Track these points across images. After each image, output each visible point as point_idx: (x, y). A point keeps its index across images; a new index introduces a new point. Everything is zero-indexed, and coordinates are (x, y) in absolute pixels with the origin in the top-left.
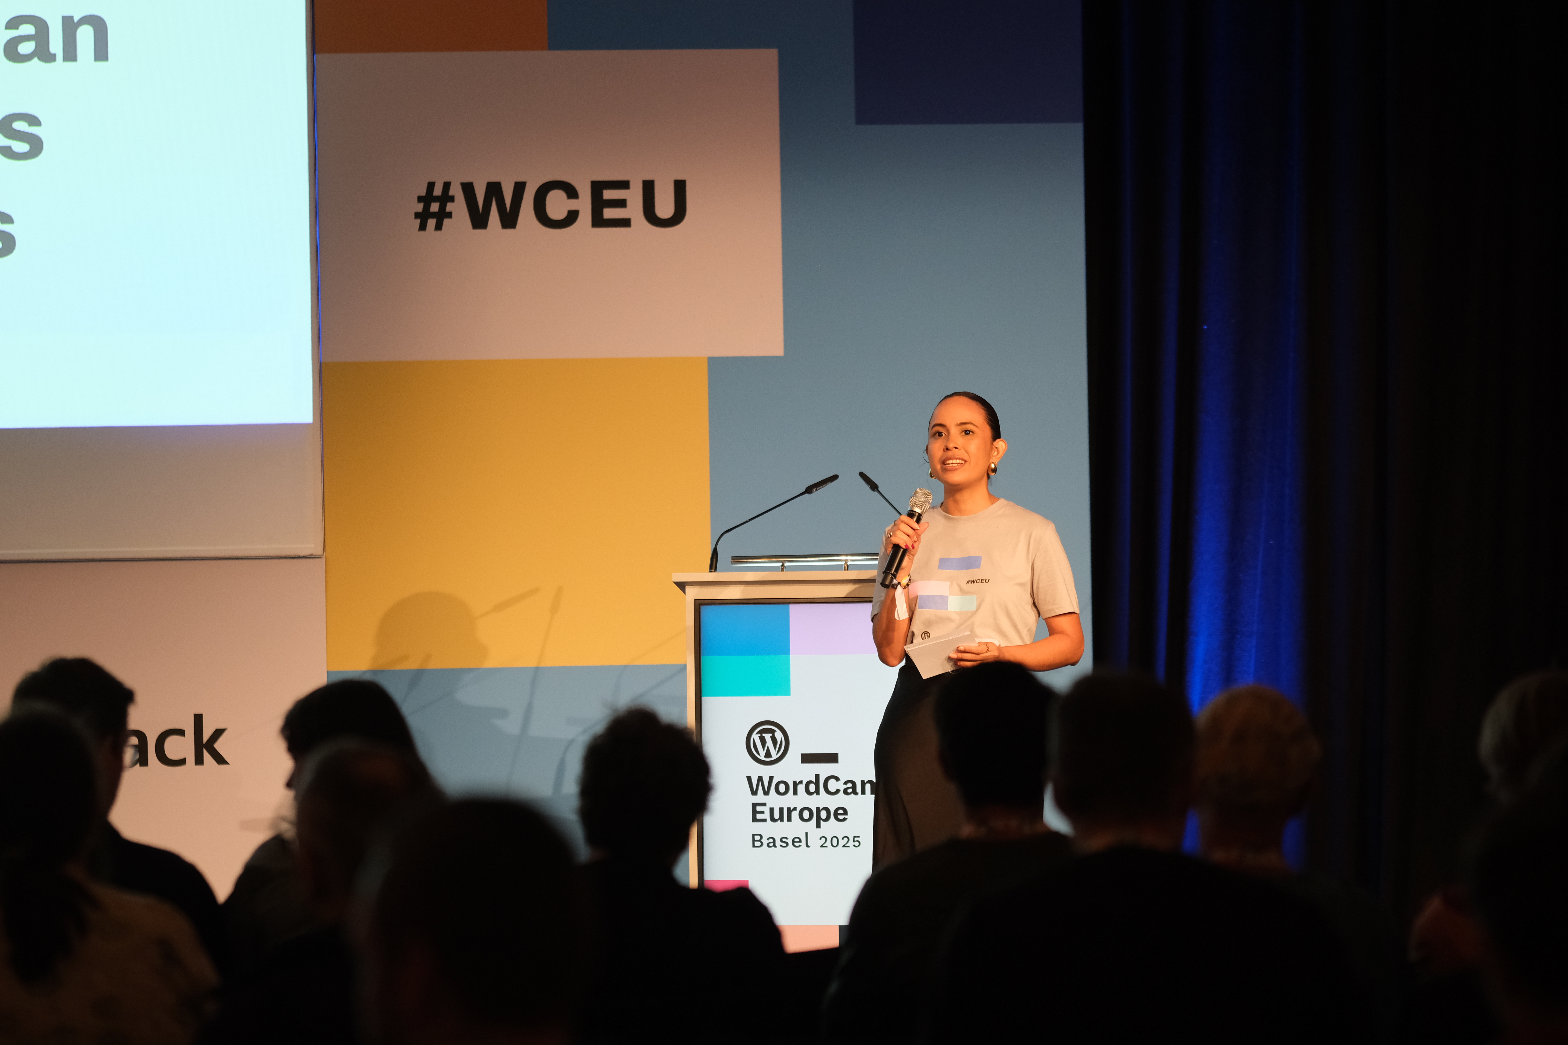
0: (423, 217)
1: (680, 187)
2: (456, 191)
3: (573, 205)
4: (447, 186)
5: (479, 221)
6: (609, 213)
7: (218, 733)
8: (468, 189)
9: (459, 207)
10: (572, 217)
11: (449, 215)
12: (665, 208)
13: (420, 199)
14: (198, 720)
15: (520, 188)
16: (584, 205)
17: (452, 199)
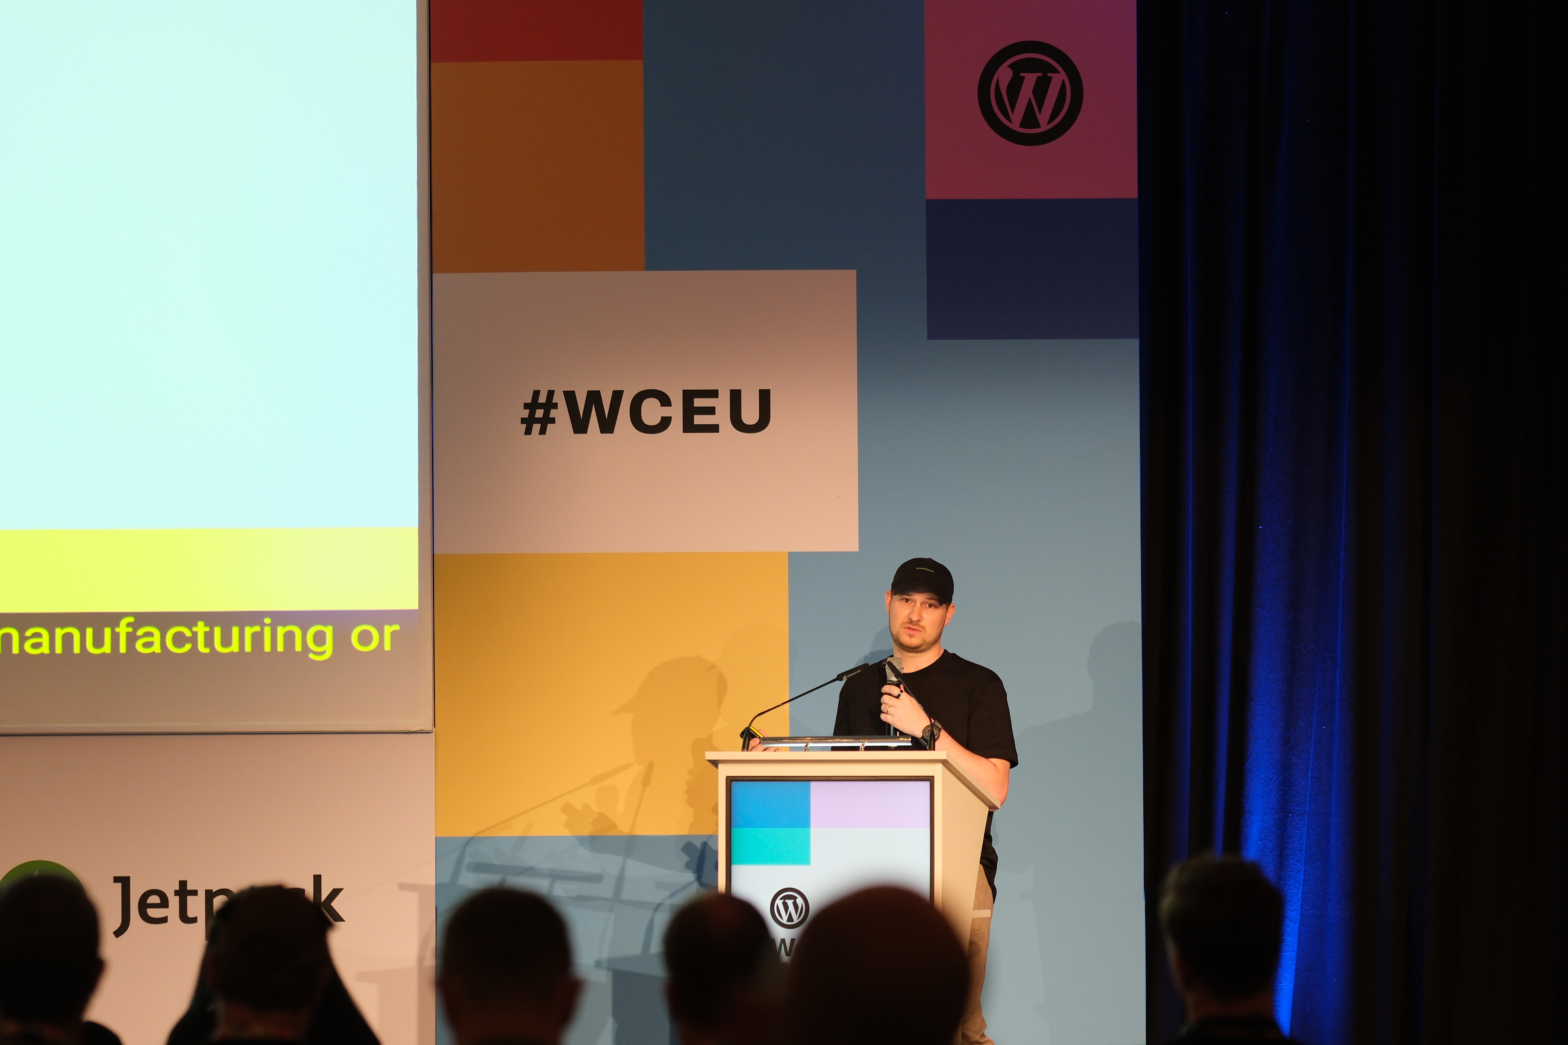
0: (528, 423)
1: (765, 396)
2: (559, 399)
3: (666, 412)
4: (551, 394)
5: (580, 426)
6: (699, 420)
7: (335, 892)
8: (570, 397)
10: (665, 423)
11: (553, 421)
12: (750, 415)
13: (526, 406)
14: (317, 879)
15: (617, 396)
16: (676, 412)
17: (555, 406)
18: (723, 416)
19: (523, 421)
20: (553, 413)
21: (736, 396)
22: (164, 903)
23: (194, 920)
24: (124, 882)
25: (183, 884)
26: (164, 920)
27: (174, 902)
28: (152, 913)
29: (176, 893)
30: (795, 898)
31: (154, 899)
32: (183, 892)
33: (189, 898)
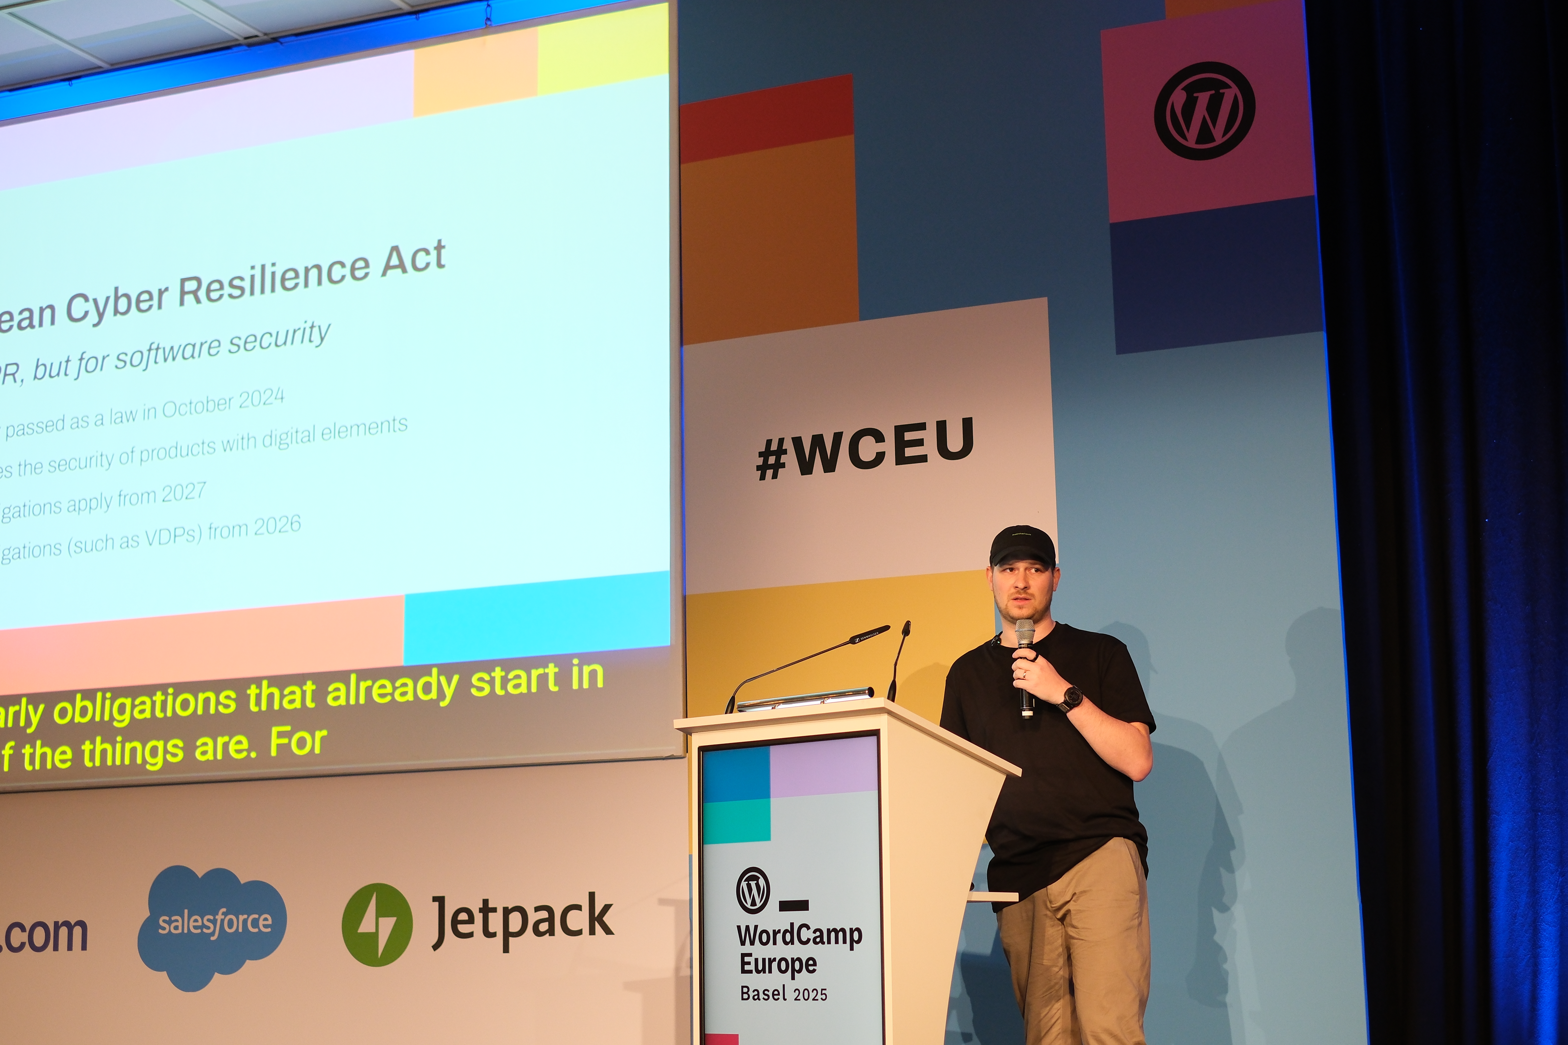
1: (968, 424)
5: (806, 468)
7: (607, 908)
12: (955, 443)
14: (592, 895)
16: (889, 447)
18: (930, 447)
22: (471, 920)
23: (494, 935)
24: (440, 900)
25: (486, 902)
26: (470, 935)
27: (478, 917)
28: (462, 928)
29: (481, 910)
30: (756, 878)
31: (463, 916)
32: (486, 909)
33: (490, 915)
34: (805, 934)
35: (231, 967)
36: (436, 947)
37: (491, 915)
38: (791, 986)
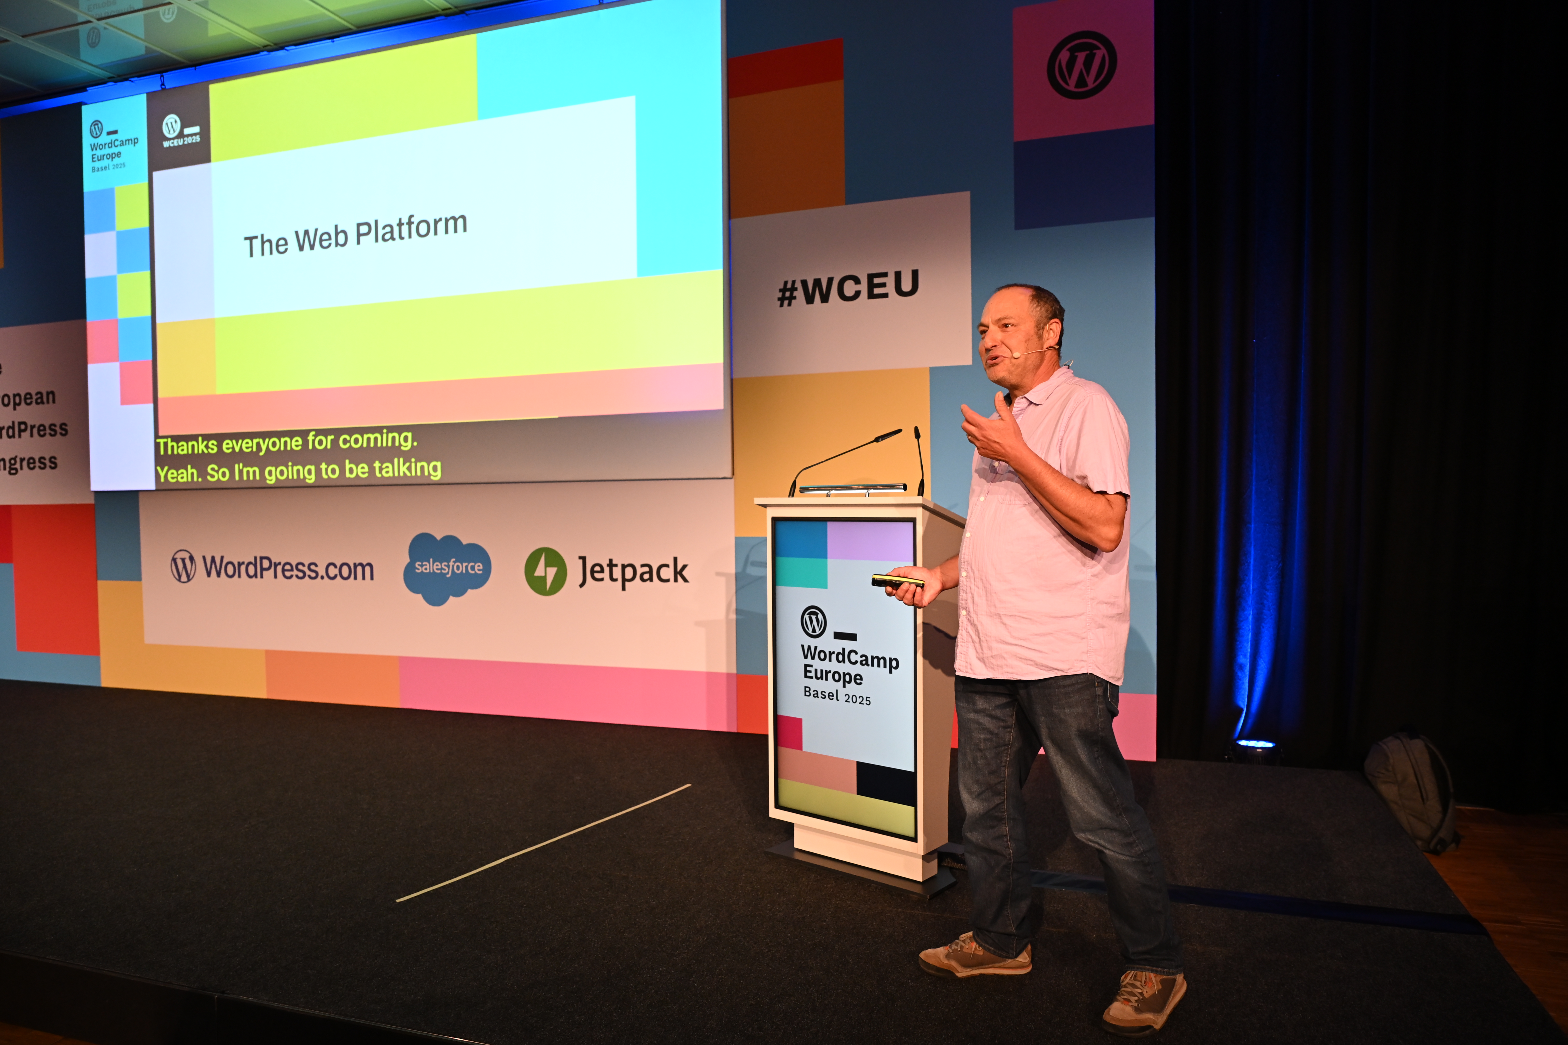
0: (782, 300)
1: (915, 274)
2: (798, 285)
3: (858, 287)
4: (794, 282)
5: (810, 300)
6: (877, 291)
7: (684, 567)
8: (804, 283)
9: (800, 294)
10: (857, 294)
11: (795, 298)
12: (906, 286)
13: (781, 290)
14: (675, 559)
15: (830, 280)
16: (863, 287)
17: (796, 289)
18: (890, 288)
19: (779, 299)
20: (795, 293)
21: (898, 275)
22: (602, 571)
23: (616, 580)
24: (583, 559)
25: (611, 560)
26: (602, 580)
27: (607, 569)
28: (597, 575)
29: (608, 565)
30: (816, 614)
31: (597, 568)
32: (611, 565)
34: (854, 657)
35: (460, 593)
36: (581, 586)
37: (614, 569)
38: (842, 692)
